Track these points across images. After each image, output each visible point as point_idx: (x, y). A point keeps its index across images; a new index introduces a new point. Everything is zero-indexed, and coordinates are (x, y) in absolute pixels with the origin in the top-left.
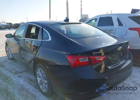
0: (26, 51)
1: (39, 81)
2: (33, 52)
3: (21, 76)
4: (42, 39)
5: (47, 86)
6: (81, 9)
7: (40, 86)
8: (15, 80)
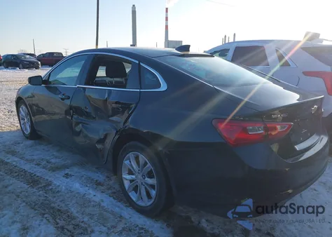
0: (88, 115)
1: (127, 184)
2: (109, 117)
3: (71, 176)
4: (141, 89)
5: (153, 193)
6: (167, 27)
7: (130, 194)
8: (58, 184)
